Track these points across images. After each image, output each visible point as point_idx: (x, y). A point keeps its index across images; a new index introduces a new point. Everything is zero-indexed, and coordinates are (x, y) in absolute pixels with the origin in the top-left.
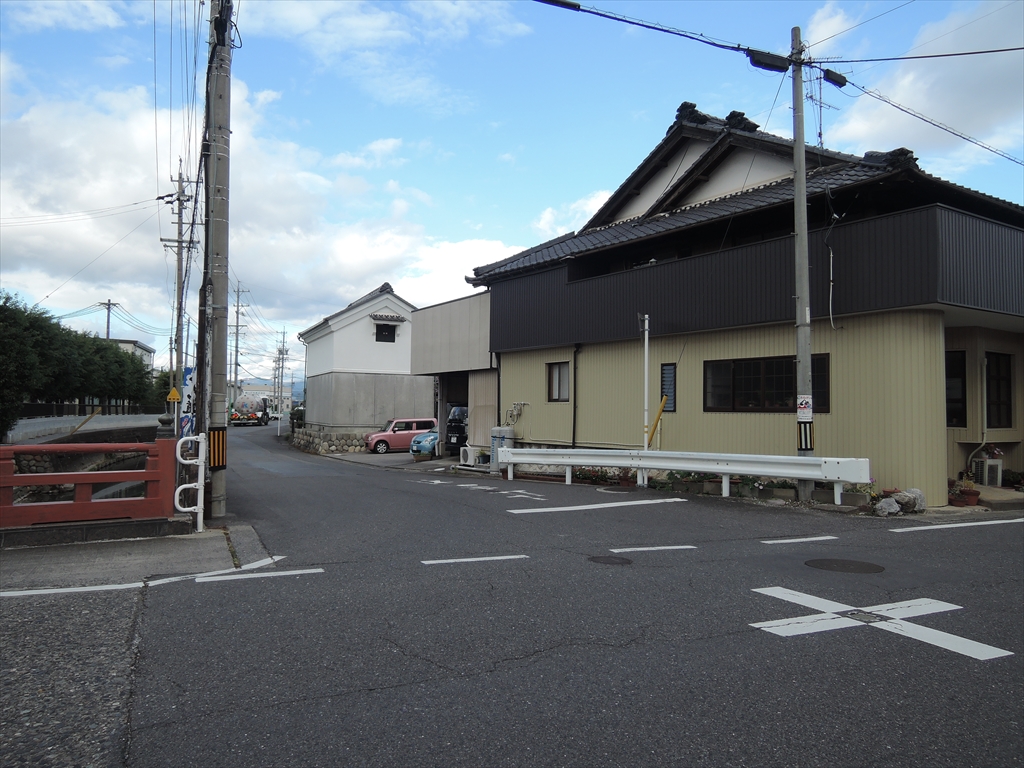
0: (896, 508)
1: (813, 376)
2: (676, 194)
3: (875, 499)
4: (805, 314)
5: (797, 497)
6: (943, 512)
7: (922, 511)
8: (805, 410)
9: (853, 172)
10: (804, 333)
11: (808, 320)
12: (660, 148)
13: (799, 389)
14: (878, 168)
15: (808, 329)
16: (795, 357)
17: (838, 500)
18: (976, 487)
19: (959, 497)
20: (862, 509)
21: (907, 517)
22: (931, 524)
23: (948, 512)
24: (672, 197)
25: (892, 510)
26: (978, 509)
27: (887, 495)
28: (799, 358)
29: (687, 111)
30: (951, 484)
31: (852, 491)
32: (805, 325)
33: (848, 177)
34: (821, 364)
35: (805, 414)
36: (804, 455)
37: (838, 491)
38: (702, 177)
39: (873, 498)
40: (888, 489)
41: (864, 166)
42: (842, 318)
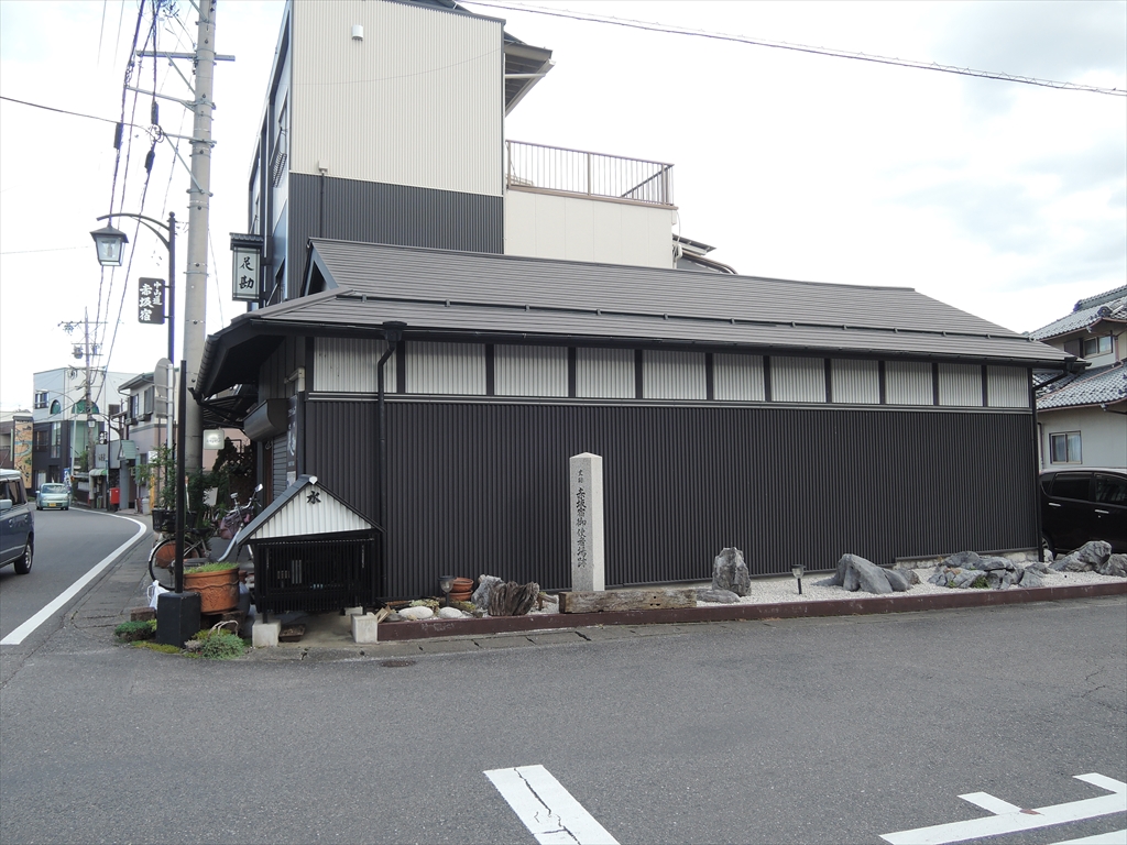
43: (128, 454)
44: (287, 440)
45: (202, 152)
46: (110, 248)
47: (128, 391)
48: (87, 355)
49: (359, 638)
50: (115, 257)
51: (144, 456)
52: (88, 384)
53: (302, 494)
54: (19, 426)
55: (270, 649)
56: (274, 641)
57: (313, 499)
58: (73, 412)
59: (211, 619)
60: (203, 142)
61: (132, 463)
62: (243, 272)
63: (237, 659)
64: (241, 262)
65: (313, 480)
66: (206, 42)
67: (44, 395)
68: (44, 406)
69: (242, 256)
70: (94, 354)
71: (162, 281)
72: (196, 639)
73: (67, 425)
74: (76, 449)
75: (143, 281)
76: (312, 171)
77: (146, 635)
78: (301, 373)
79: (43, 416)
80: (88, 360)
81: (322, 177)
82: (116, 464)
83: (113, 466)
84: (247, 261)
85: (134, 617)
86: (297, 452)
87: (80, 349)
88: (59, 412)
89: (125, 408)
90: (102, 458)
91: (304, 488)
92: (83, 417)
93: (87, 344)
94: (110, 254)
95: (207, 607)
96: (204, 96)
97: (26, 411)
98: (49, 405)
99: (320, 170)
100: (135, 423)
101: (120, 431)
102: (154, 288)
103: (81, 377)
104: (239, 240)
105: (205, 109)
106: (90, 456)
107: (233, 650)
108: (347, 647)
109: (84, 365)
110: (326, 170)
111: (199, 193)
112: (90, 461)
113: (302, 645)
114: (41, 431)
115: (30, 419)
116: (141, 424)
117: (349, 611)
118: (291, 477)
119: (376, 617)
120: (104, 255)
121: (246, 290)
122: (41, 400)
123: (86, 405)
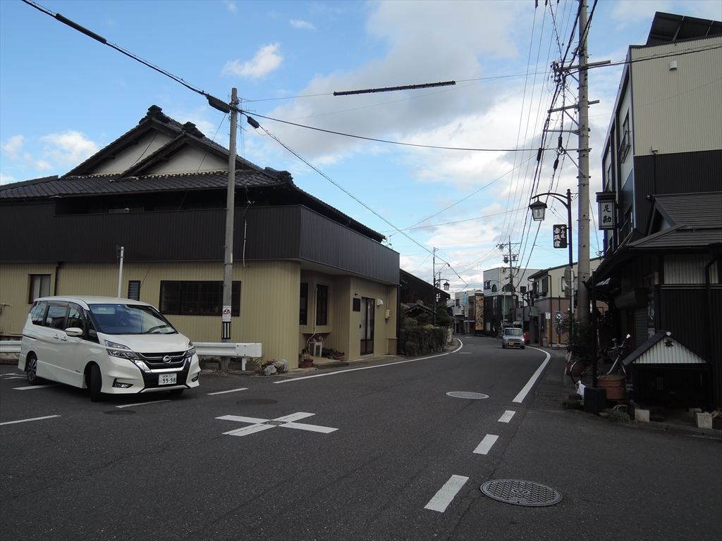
0: (275, 370)
1: (232, 294)
2: (145, 166)
3: (264, 366)
4: (230, 257)
5: (220, 368)
6: (297, 372)
7: (287, 372)
8: (227, 315)
9: (258, 177)
10: (229, 268)
11: (232, 261)
12: (133, 131)
13: (224, 302)
14: (273, 179)
15: (231, 266)
16: (222, 282)
17: (244, 368)
18: (311, 358)
19: (304, 363)
20: (257, 372)
21: (280, 375)
22: (292, 378)
23: (299, 371)
24: (142, 168)
25: (273, 372)
26: (312, 369)
27: (269, 363)
28: (225, 283)
29: (155, 111)
30: (300, 356)
31: (251, 362)
32: (230, 264)
33: (256, 180)
34: (236, 286)
35: (227, 317)
36: (225, 342)
37: (244, 362)
38: (164, 158)
39: (263, 366)
40: (270, 360)
41: (265, 175)
42: (249, 261)
43: (534, 314)
44: (648, 311)
45: (584, 156)
46: (539, 212)
47: (533, 280)
48: (511, 261)
49: (700, 425)
50: (541, 216)
51: (543, 315)
52: (511, 277)
53: (662, 342)
54: (478, 298)
55: (645, 423)
56: (647, 419)
57: (669, 344)
58: (503, 291)
59: (612, 404)
60: (585, 150)
61: (536, 318)
62: (604, 214)
63: (628, 425)
64: (603, 208)
65: (669, 334)
66: (584, 97)
67: (489, 283)
68: (489, 288)
69: (603, 205)
70: (514, 260)
71: (565, 226)
72: (604, 412)
73: (500, 297)
74: (505, 311)
75: (555, 227)
76: (648, 153)
77: (578, 407)
78: (656, 274)
79: (489, 293)
80: (511, 263)
81: (655, 155)
82: (527, 319)
83: (526, 320)
84: (607, 207)
85: (570, 397)
86: (655, 317)
87: (507, 258)
88: (496, 291)
89: (531, 288)
90: (520, 316)
91: (662, 338)
92: (509, 293)
93: (510, 255)
94: (539, 215)
95: (609, 397)
96: (584, 126)
97: (480, 291)
98: (491, 287)
99: (653, 151)
100: (537, 297)
101: (528, 301)
102: (561, 230)
103: (508, 272)
104: (602, 196)
105: (584, 132)
106: (513, 314)
107: (626, 421)
108: (693, 429)
109: (509, 266)
110: (657, 151)
111: (583, 177)
112: (513, 317)
113: (665, 424)
114: (487, 300)
115: (482, 295)
116: (541, 298)
117: (692, 410)
118: (652, 332)
119: (711, 415)
120: (536, 216)
121: (607, 224)
122: (487, 285)
123: (510, 287)
